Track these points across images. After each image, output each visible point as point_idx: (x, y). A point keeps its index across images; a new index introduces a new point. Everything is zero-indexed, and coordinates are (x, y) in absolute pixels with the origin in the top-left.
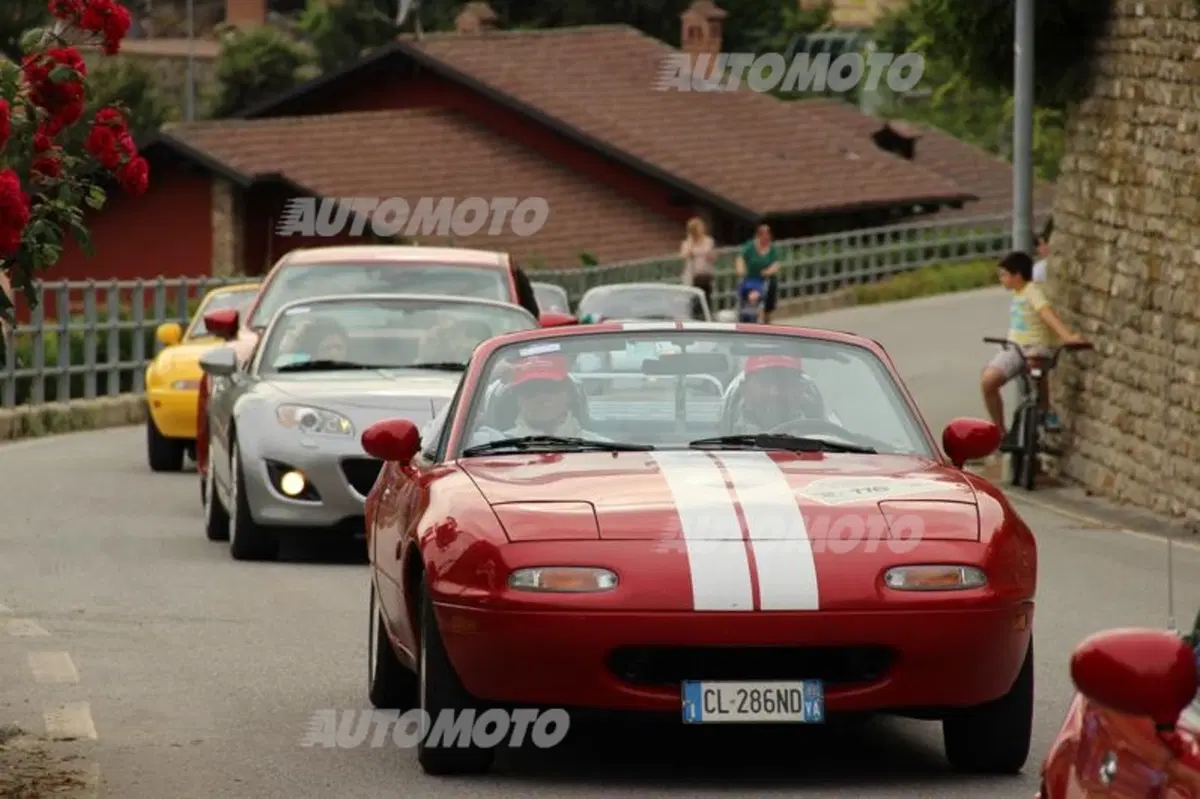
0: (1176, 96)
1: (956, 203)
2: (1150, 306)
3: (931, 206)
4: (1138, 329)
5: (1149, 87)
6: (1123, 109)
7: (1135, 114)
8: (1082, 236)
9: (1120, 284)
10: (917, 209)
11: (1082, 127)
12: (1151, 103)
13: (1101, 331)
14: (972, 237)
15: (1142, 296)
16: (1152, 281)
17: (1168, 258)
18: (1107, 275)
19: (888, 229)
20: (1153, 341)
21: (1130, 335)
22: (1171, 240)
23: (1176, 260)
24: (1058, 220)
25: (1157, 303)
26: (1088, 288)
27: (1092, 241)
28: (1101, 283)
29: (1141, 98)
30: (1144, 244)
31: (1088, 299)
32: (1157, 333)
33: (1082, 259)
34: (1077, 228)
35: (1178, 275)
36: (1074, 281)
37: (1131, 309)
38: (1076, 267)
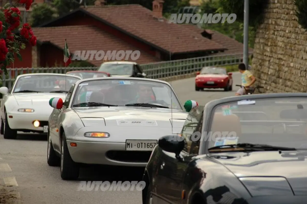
0: (286, 23)
1: (222, 51)
2: (279, 77)
3: (216, 51)
4: (276, 83)
5: (278, 21)
6: (271, 27)
7: (275, 28)
8: (260, 59)
9: (271, 71)
10: (212, 52)
11: (261, 31)
12: (279, 25)
13: (266, 83)
14: (227, 59)
15: (277, 74)
16: (279, 70)
17: (283, 65)
18: (267, 69)
19: (205, 57)
20: (279, 86)
21: (273, 85)
22: (285, 60)
23: (286, 65)
24: (254, 55)
25: (280, 76)
26: (262, 72)
27: (263, 60)
28: (266, 71)
29: (276, 24)
30: (277, 61)
31: (262, 75)
32: (281, 84)
33: (261, 65)
34: (260, 57)
35: (286, 69)
36: (259, 71)
37: (274, 78)
38: (259, 67)
